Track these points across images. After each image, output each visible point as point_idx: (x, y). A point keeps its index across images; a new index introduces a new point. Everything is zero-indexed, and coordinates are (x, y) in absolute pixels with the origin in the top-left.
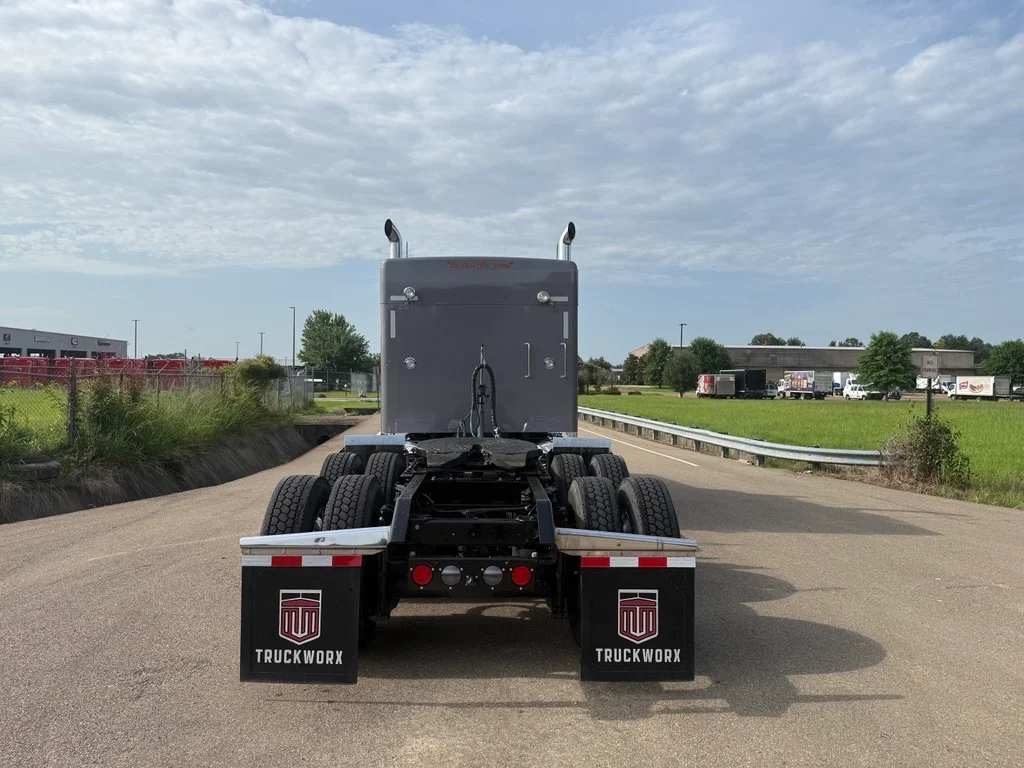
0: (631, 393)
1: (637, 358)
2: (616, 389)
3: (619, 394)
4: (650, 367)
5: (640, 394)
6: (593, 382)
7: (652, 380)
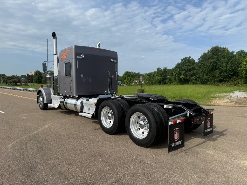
0: (32, 85)
1: (30, 75)
2: (27, 84)
3: (28, 85)
4: (35, 78)
5: (35, 85)
6: (19, 82)
7: (36, 81)
